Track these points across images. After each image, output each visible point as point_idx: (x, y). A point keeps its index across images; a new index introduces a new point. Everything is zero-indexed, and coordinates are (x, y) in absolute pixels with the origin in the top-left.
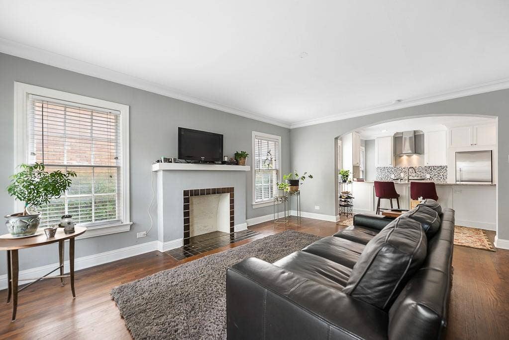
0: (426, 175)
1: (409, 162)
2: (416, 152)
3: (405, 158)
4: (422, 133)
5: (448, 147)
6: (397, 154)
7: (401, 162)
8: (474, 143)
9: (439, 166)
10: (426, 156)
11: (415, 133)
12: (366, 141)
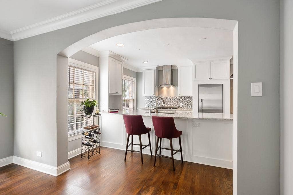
0: (179, 104)
1: (168, 92)
2: (172, 84)
3: (165, 89)
4: (176, 68)
5: (193, 80)
6: (159, 85)
7: (162, 92)
8: (211, 78)
9: (188, 96)
10: (179, 87)
11: (172, 67)
12: (137, 73)
